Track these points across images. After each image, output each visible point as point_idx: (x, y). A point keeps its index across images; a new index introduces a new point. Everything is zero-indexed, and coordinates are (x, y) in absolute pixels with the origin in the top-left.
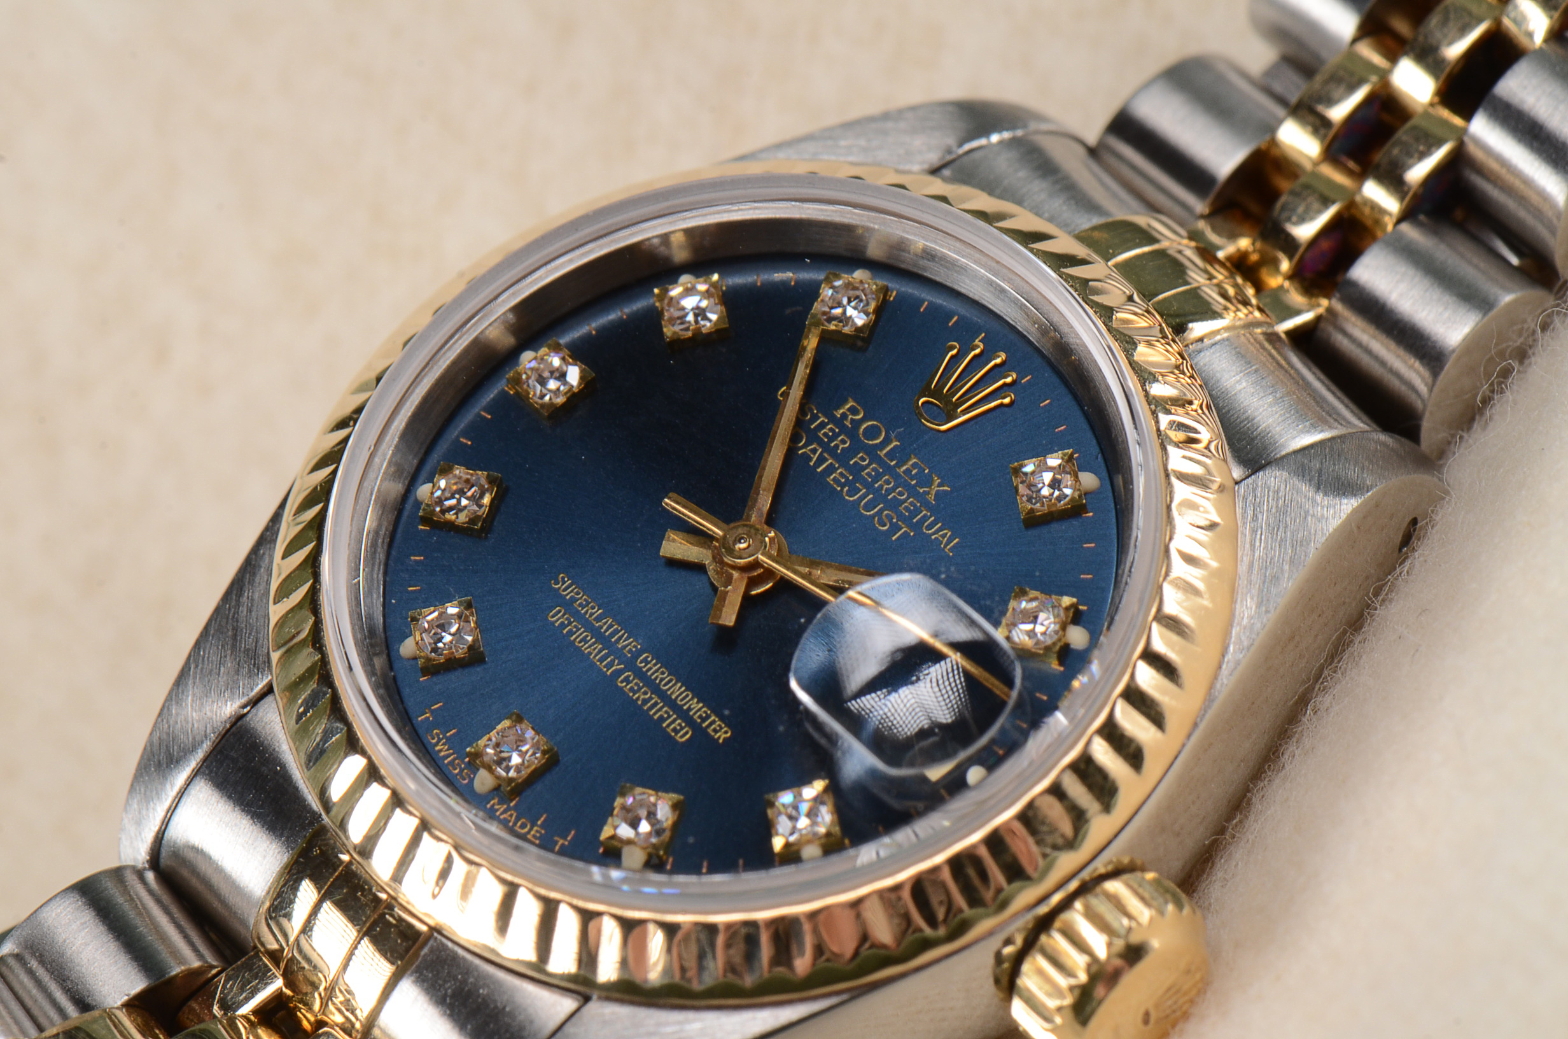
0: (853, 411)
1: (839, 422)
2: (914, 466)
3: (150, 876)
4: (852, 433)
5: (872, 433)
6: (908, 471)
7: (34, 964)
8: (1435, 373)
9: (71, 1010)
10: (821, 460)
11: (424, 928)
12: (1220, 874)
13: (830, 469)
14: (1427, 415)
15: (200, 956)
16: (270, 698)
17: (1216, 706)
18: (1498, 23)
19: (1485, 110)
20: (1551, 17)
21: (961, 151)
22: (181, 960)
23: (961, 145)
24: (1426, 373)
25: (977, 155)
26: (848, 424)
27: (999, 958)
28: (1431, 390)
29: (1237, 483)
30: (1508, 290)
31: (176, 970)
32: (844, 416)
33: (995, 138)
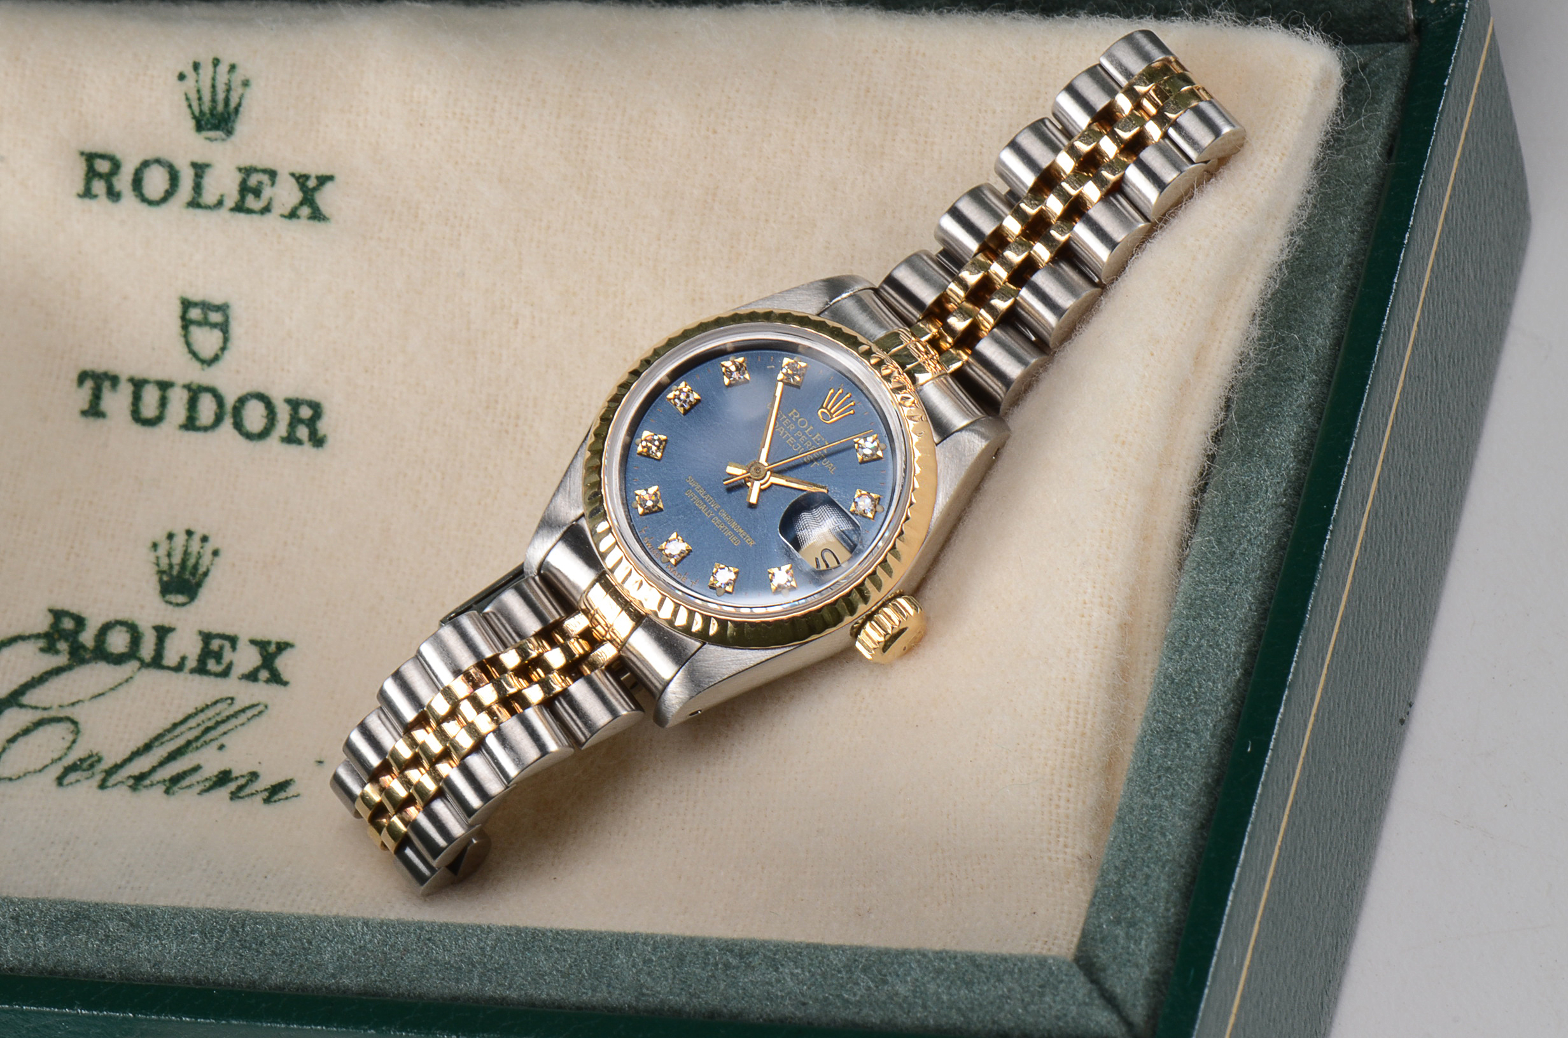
0: (796, 414)
1: (791, 418)
2: (819, 437)
3: (537, 578)
4: (795, 423)
5: (803, 423)
6: (816, 440)
7: (499, 616)
8: (1008, 389)
9: (518, 640)
10: (784, 434)
11: (643, 613)
12: (929, 587)
13: (788, 438)
14: (1003, 404)
15: (559, 614)
16: (583, 518)
17: (931, 533)
18: (1030, 253)
19: (1027, 288)
20: (1051, 253)
21: (831, 303)
22: (553, 616)
23: (831, 301)
24: (1004, 389)
25: (839, 304)
26: (794, 419)
27: (853, 628)
28: (1005, 394)
29: (937, 445)
30: (1034, 357)
31: (551, 621)
32: (792, 416)
33: (844, 295)
